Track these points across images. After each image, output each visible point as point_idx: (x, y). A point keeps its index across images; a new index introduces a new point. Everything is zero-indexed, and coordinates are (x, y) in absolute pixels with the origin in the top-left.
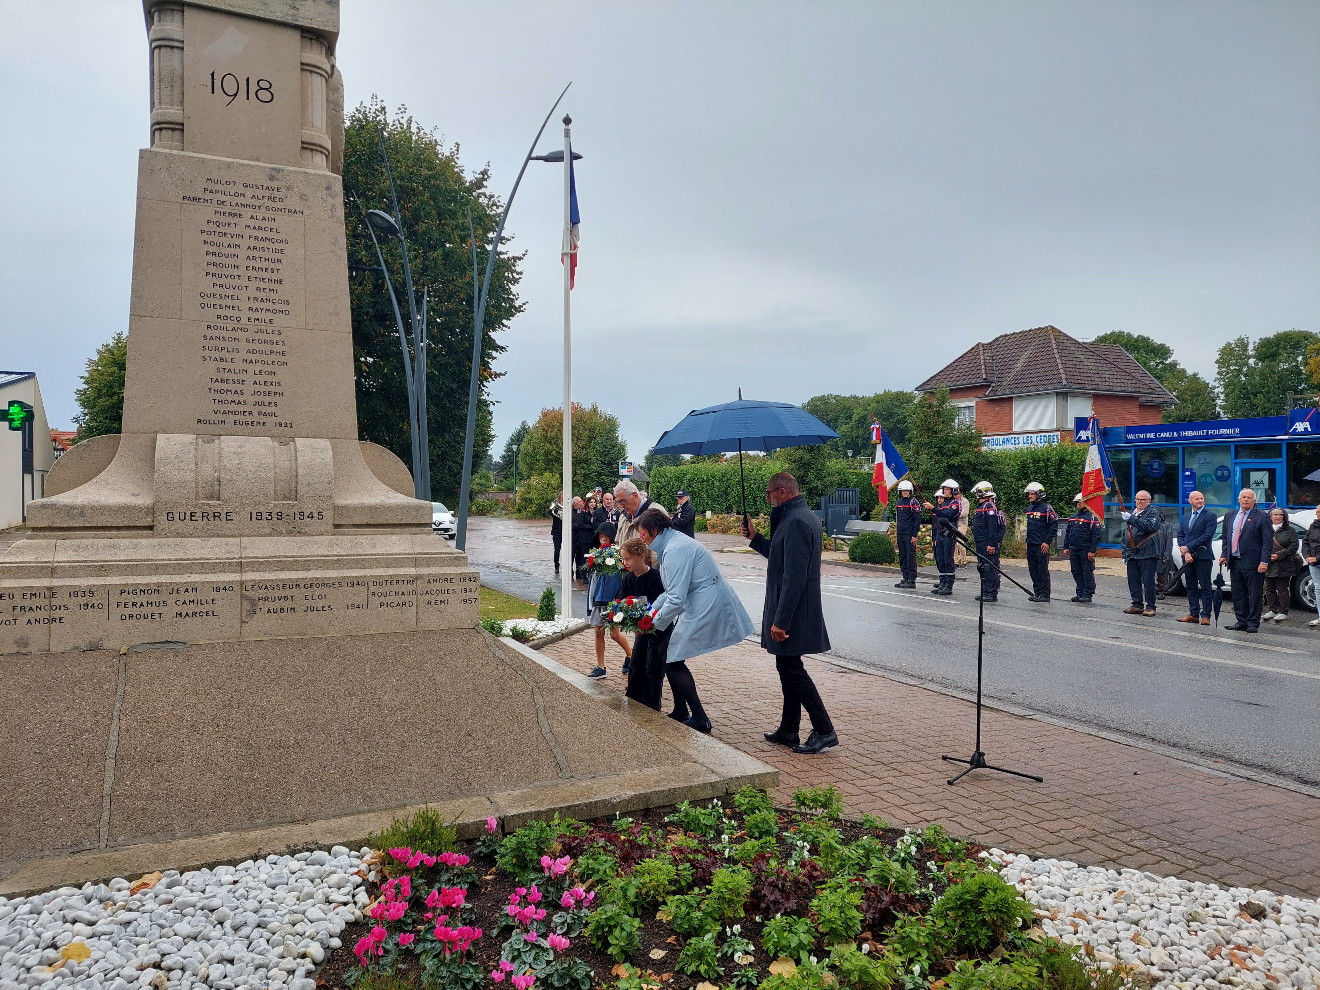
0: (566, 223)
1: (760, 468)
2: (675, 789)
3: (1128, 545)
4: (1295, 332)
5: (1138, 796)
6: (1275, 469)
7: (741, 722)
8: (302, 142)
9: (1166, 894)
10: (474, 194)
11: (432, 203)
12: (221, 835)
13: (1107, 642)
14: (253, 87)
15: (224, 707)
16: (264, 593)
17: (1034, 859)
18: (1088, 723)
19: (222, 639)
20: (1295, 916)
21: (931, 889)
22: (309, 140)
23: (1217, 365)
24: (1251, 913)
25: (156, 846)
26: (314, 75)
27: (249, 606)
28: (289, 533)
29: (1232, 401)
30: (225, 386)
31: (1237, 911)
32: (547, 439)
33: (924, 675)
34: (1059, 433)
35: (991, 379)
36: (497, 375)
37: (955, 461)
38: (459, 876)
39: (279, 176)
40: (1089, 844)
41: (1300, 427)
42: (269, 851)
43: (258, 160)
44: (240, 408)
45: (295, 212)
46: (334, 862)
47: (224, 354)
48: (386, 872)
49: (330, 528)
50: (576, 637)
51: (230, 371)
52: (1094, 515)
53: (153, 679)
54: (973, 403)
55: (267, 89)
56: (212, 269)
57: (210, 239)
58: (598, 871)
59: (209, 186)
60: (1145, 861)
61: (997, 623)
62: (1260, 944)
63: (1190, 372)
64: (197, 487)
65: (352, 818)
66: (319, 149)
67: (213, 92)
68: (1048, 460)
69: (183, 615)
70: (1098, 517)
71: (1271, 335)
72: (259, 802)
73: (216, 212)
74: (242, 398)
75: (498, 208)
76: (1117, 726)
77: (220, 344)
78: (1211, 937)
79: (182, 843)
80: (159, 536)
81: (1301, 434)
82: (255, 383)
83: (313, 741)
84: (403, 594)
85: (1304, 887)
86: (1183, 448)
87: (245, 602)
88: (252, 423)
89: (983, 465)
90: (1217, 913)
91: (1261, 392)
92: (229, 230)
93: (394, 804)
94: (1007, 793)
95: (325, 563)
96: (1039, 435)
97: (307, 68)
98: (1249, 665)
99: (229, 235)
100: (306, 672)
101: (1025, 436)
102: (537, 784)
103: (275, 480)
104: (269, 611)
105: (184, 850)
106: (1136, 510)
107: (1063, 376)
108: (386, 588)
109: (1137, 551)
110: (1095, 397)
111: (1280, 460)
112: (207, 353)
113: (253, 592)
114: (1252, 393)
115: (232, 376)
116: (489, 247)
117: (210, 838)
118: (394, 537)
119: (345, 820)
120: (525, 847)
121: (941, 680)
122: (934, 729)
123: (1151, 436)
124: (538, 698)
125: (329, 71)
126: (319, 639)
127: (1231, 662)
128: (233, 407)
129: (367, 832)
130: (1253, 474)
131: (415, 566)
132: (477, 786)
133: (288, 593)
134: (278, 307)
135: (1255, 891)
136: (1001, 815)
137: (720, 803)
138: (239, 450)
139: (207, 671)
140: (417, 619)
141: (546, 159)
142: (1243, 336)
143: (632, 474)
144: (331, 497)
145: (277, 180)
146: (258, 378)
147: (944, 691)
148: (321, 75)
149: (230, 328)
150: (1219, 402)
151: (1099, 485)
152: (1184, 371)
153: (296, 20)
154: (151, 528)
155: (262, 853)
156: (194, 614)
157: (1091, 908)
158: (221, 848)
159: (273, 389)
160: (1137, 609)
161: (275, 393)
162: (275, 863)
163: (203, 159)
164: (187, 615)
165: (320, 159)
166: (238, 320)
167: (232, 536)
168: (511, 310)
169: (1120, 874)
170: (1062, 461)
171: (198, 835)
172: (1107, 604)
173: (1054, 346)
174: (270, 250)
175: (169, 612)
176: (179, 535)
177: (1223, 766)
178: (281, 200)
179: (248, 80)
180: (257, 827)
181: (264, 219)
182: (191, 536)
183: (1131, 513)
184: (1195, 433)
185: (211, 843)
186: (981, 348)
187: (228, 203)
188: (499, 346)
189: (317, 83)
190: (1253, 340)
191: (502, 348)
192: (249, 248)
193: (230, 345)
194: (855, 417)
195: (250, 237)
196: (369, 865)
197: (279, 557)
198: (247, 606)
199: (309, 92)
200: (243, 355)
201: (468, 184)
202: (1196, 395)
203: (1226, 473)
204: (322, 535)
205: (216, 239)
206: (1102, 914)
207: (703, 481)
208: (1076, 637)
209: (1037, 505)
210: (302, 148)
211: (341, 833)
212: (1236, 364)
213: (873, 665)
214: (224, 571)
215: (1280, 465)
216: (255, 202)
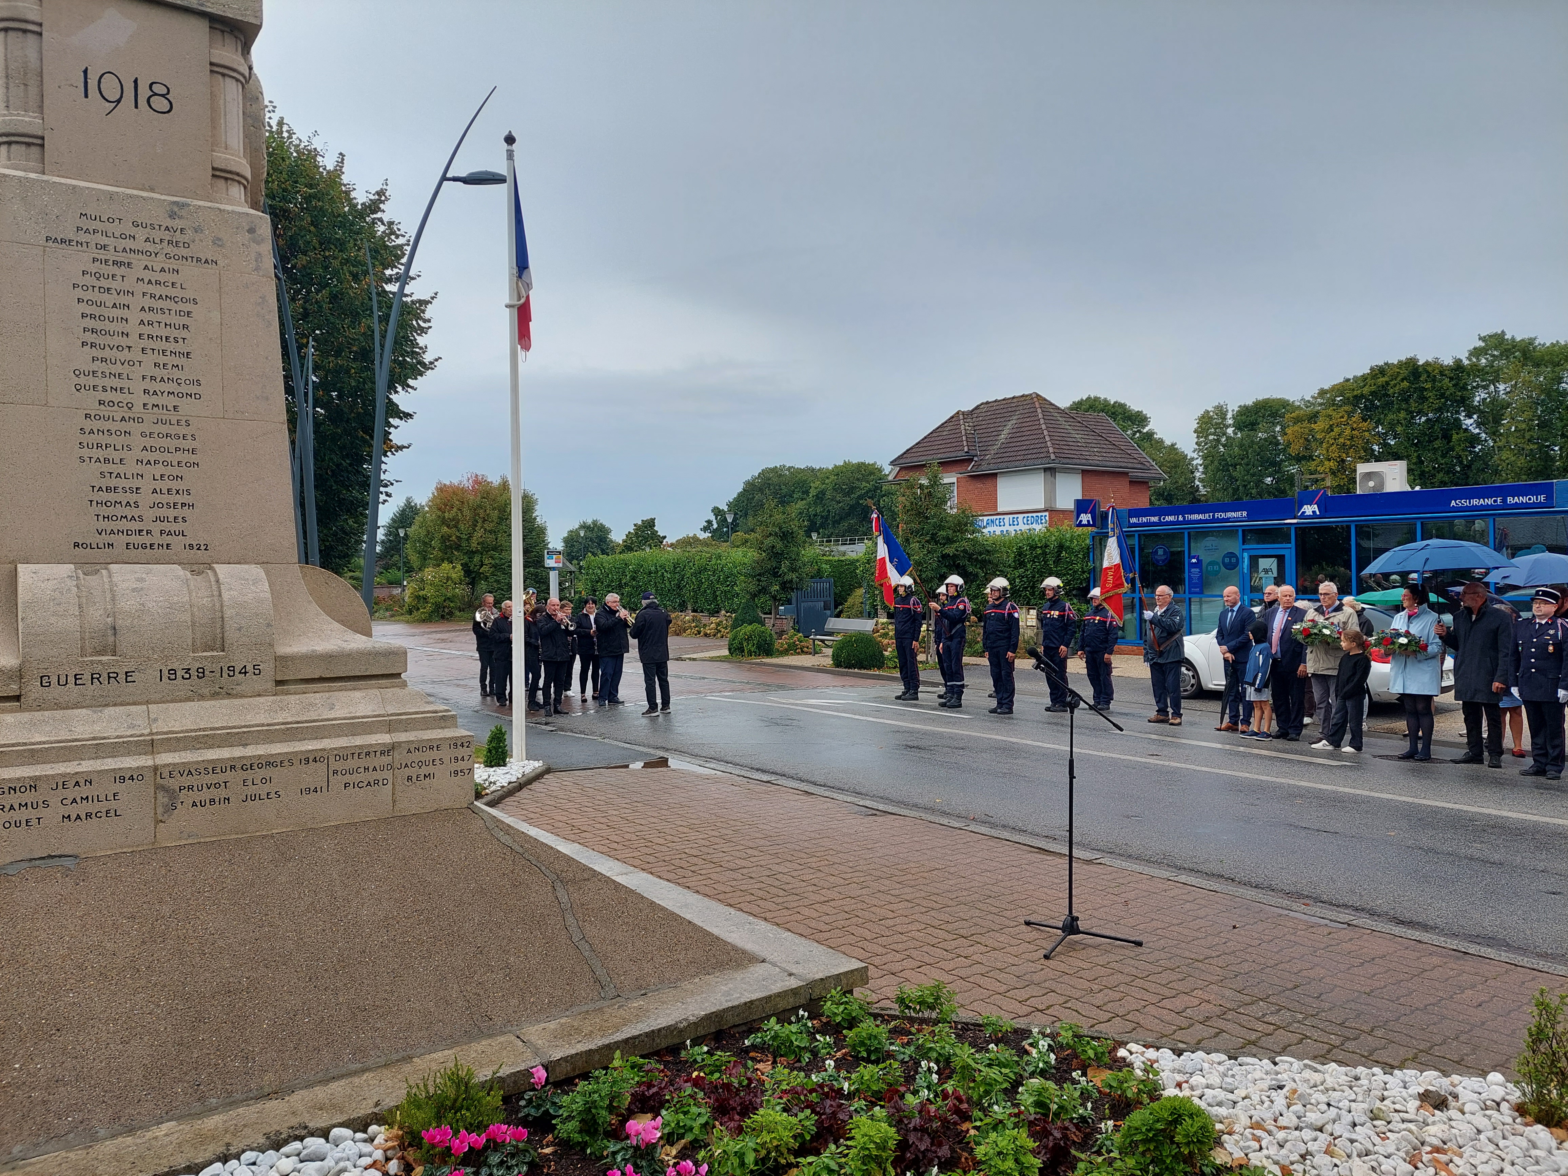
0: (511, 268)
1: (719, 557)
2: (751, 1002)
3: (1151, 648)
4: (1274, 400)
5: (1248, 957)
6: (1284, 556)
7: (781, 893)
8: (214, 169)
9: (1336, 1086)
10: (368, 219)
11: (312, 228)
12: (165, 1127)
13: (1148, 760)
14: (143, 92)
15: (144, 942)
16: (187, 781)
17: (1179, 1053)
18: (1158, 863)
19: (129, 846)
20: (1478, 1103)
21: (1089, 1109)
22: (222, 166)
23: (1195, 435)
24: (1432, 1103)
25: (72, 1155)
26: (228, 80)
27: (166, 799)
28: (215, 695)
29: (1210, 473)
30: (112, 497)
31: (1418, 1103)
32: (444, 522)
33: (963, 814)
34: (1047, 514)
35: (973, 452)
36: (400, 448)
37: (950, 550)
38: (513, 1156)
39: (183, 213)
40: (1221, 1024)
41: (1308, 509)
42: (242, 1146)
43: (152, 190)
44: (135, 526)
45: (206, 262)
46: (337, 1153)
47: (110, 453)
48: (410, 1159)
49: (270, 685)
50: (535, 785)
51: (118, 475)
52: (1111, 612)
53: (36, 912)
54: (954, 480)
55: (163, 96)
56: (90, 337)
57: (87, 295)
58: (691, 1129)
59: (85, 223)
60: (1287, 1042)
61: (1024, 742)
62: (1454, 1141)
63: (1168, 442)
64: (82, 639)
65: (342, 1082)
66: (237, 178)
67: (86, 96)
68: (1046, 546)
69: (73, 817)
70: (1114, 615)
71: (1249, 402)
72: (210, 1074)
73: (94, 260)
74: (136, 513)
75: (397, 237)
76: (1191, 866)
77: (104, 439)
78: (1406, 1140)
79: (109, 1147)
80: (30, 709)
81: (1309, 517)
82: (155, 491)
83: (274, 979)
84: (375, 769)
85: (1456, 1058)
86: (1189, 533)
87: (160, 795)
88: (151, 545)
89: (981, 554)
90: (1398, 1107)
91: (1240, 464)
92: (114, 285)
93: (395, 1057)
94: (1112, 965)
95: (268, 735)
96: (1026, 515)
97: (218, 70)
98: (1303, 783)
99: (113, 291)
100: (252, 885)
101: (1011, 516)
102: (575, 1009)
103: (193, 624)
104: (194, 804)
105: (117, 1158)
106: (1157, 608)
107: (1051, 450)
108: (352, 763)
109: (1161, 654)
110: (1084, 472)
111: (1289, 545)
112: (86, 453)
113: (171, 780)
114: (1232, 465)
115: (121, 483)
116: (389, 288)
117: (149, 1135)
118: (357, 694)
119: (334, 1085)
120: (596, 1108)
121: (983, 817)
122: (1002, 884)
123: (1155, 519)
124: (561, 893)
125: (247, 75)
126: (264, 837)
127: (1283, 781)
128: (124, 525)
129: (371, 1102)
130: (1261, 561)
131: (389, 732)
132: (499, 1021)
133: (220, 778)
134: (184, 389)
135: (1422, 1072)
136: (1118, 996)
137: (806, 1014)
138: (139, 585)
139: (113, 894)
140: (394, 802)
141: (466, 181)
142: (1222, 403)
143: (561, 565)
144: (271, 645)
145: (181, 217)
146: (158, 485)
147: (993, 832)
148: (237, 80)
149: (118, 418)
150: (1197, 474)
151: (1118, 582)
152: (1161, 441)
153: (202, 5)
154: (17, 698)
155: (233, 1150)
156: (88, 815)
157: (1268, 1116)
158: (170, 1148)
159: (179, 499)
160: (1162, 718)
161: (183, 505)
162: (254, 1164)
163: (74, 187)
164: (78, 817)
165: (237, 192)
166: (130, 406)
167: (134, 704)
168: (419, 368)
169: (1275, 1064)
170: (1061, 547)
171: (131, 1131)
172: (1127, 712)
173: (1040, 416)
174: (173, 312)
175: (52, 815)
176: (58, 706)
177: (1317, 909)
178: (186, 245)
179: (136, 81)
180: (213, 1111)
181: (163, 270)
182: (77, 706)
183: (1152, 611)
184: (1201, 517)
185: (154, 1143)
186: (961, 417)
187: (111, 248)
188: (404, 413)
189: (231, 90)
190: (1232, 408)
191: (408, 416)
192: (143, 309)
193: (119, 441)
194: (813, 492)
195: (144, 294)
196: (385, 1151)
197: (204, 730)
198: (163, 799)
199: (222, 102)
200: (137, 453)
201: (359, 207)
202: (1175, 467)
203: (1234, 560)
204: (259, 695)
205: (96, 296)
206: (1282, 1122)
207: (650, 573)
208: (1114, 756)
209: (1054, 603)
210: (213, 176)
211: (335, 1107)
212: (1214, 434)
213: (902, 803)
214: (129, 754)
215: (1289, 550)
216: (149, 247)
